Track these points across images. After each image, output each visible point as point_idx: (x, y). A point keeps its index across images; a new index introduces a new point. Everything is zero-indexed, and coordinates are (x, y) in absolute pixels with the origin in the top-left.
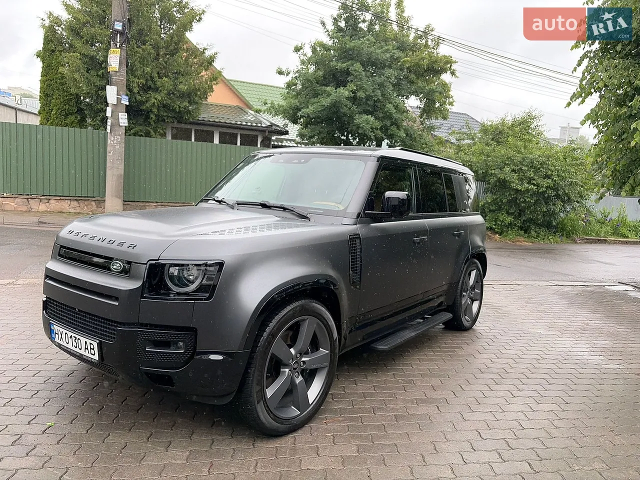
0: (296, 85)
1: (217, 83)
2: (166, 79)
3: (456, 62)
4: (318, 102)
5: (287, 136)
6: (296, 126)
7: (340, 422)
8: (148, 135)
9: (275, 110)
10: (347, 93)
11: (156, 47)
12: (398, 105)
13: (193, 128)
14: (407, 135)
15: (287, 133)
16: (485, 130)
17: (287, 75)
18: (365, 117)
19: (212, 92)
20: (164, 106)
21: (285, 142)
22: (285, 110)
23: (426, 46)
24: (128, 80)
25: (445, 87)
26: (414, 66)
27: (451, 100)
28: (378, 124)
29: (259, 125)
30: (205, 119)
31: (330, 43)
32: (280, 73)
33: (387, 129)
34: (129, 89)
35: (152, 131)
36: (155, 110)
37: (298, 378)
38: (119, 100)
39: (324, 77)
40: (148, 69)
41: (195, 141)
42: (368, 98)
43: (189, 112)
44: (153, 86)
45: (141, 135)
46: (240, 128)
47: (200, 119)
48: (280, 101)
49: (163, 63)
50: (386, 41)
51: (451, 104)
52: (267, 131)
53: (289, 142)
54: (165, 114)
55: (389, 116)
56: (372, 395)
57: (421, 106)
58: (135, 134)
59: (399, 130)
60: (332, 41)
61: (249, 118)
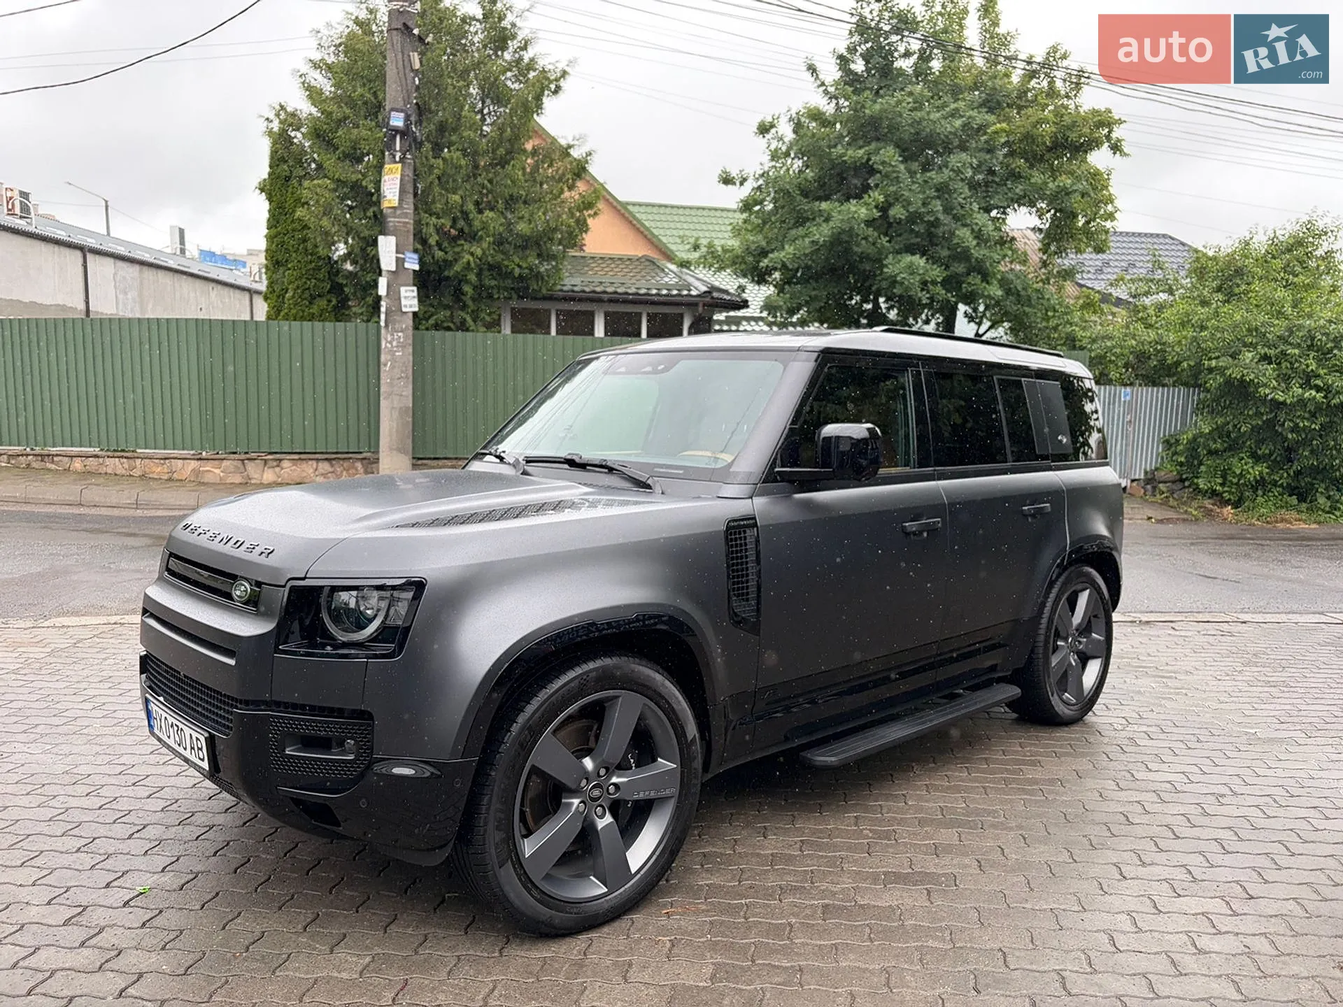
0: (761, 203)
1: (596, 214)
2: (491, 214)
3: (1120, 122)
4: (806, 235)
5: (744, 310)
6: (763, 288)
7: (697, 913)
8: (463, 327)
9: (715, 259)
10: (863, 213)
11: (471, 152)
12: (980, 230)
13: (553, 307)
14: (1008, 292)
15: (744, 304)
17: (741, 184)
18: (908, 258)
19: (586, 232)
20: (491, 267)
21: (744, 323)
22: (737, 257)
23: (1052, 93)
24: (418, 223)
25: (1097, 181)
26: (1021, 141)
27: (1110, 208)
28: (937, 273)
29: (685, 292)
30: (576, 289)
31: (829, 108)
32: (727, 180)
33: (960, 283)
34: (421, 239)
35: (469, 319)
36: (472, 277)
37: (602, 817)
38: (400, 262)
39: (820, 180)
40: (457, 198)
41: (557, 333)
42: (914, 218)
43: (538, 276)
44: (466, 230)
45: (448, 329)
46: (646, 303)
47: (565, 288)
48: (726, 240)
49: (486, 182)
50: (956, 92)
51: (1111, 216)
52: (701, 305)
53: (753, 323)
54: (493, 283)
55: (963, 255)
56: (789, 859)
57: (1042, 226)
58: (437, 327)
59: (988, 283)
60: (833, 104)
61: (666, 279)
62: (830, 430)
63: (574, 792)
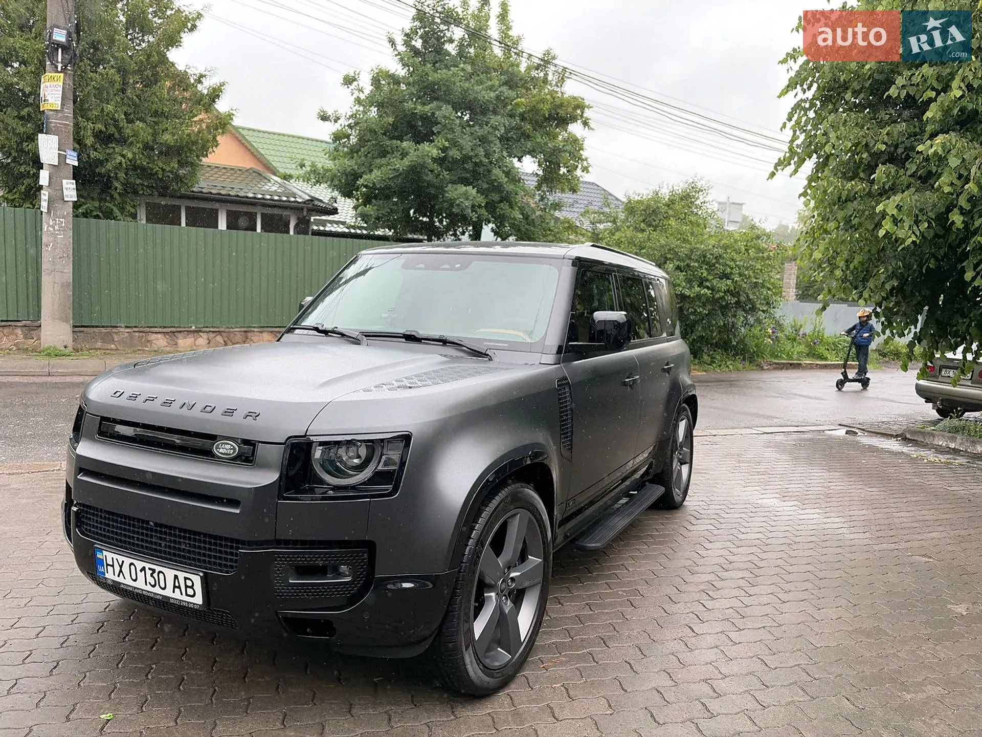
0: (348, 137)
1: (223, 132)
2: (141, 125)
3: (589, 107)
4: (389, 164)
5: (336, 216)
6: (348, 200)
7: (562, 663)
8: (109, 215)
9: (317, 176)
10: (435, 152)
11: (123, 71)
12: (510, 171)
13: (184, 204)
14: (526, 217)
15: (335, 211)
16: (631, 208)
17: (336, 121)
18: (462, 189)
19: (216, 146)
20: (135, 168)
21: (329, 225)
22: (335, 176)
23: (545, 81)
24: (76, 125)
25: (575, 144)
26: (529, 111)
27: (585, 163)
28: (481, 200)
29: (292, 199)
30: (204, 190)
31: (401, 72)
32: (324, 118)
33: (495, 208)
34: (79, 141)
35: (115, 210)
36: (121, 175)
37: (506, 604)
38: (62, 158)
39: (395, 126)
40: (110, 108)
41: (186, 225)
42: (466, 158)
43: (178, 179)
44: (117, 135)
45: (97, 217)
46: (264, 205)
47: (194, 189)
48: (324, 162)
49: (135, 97)
50: (487, 71)
51: (585, 169)
52: (305, 210)
53: (335, 226)
54: (138, 181)
55: (498, 188)
56: (590, 618)
57: (538, 172)
58: (85, 215)
59: (512, 208)
60: (405, 70)
61: (274, 188)
62: (599, 315)
63: (491, 587)
